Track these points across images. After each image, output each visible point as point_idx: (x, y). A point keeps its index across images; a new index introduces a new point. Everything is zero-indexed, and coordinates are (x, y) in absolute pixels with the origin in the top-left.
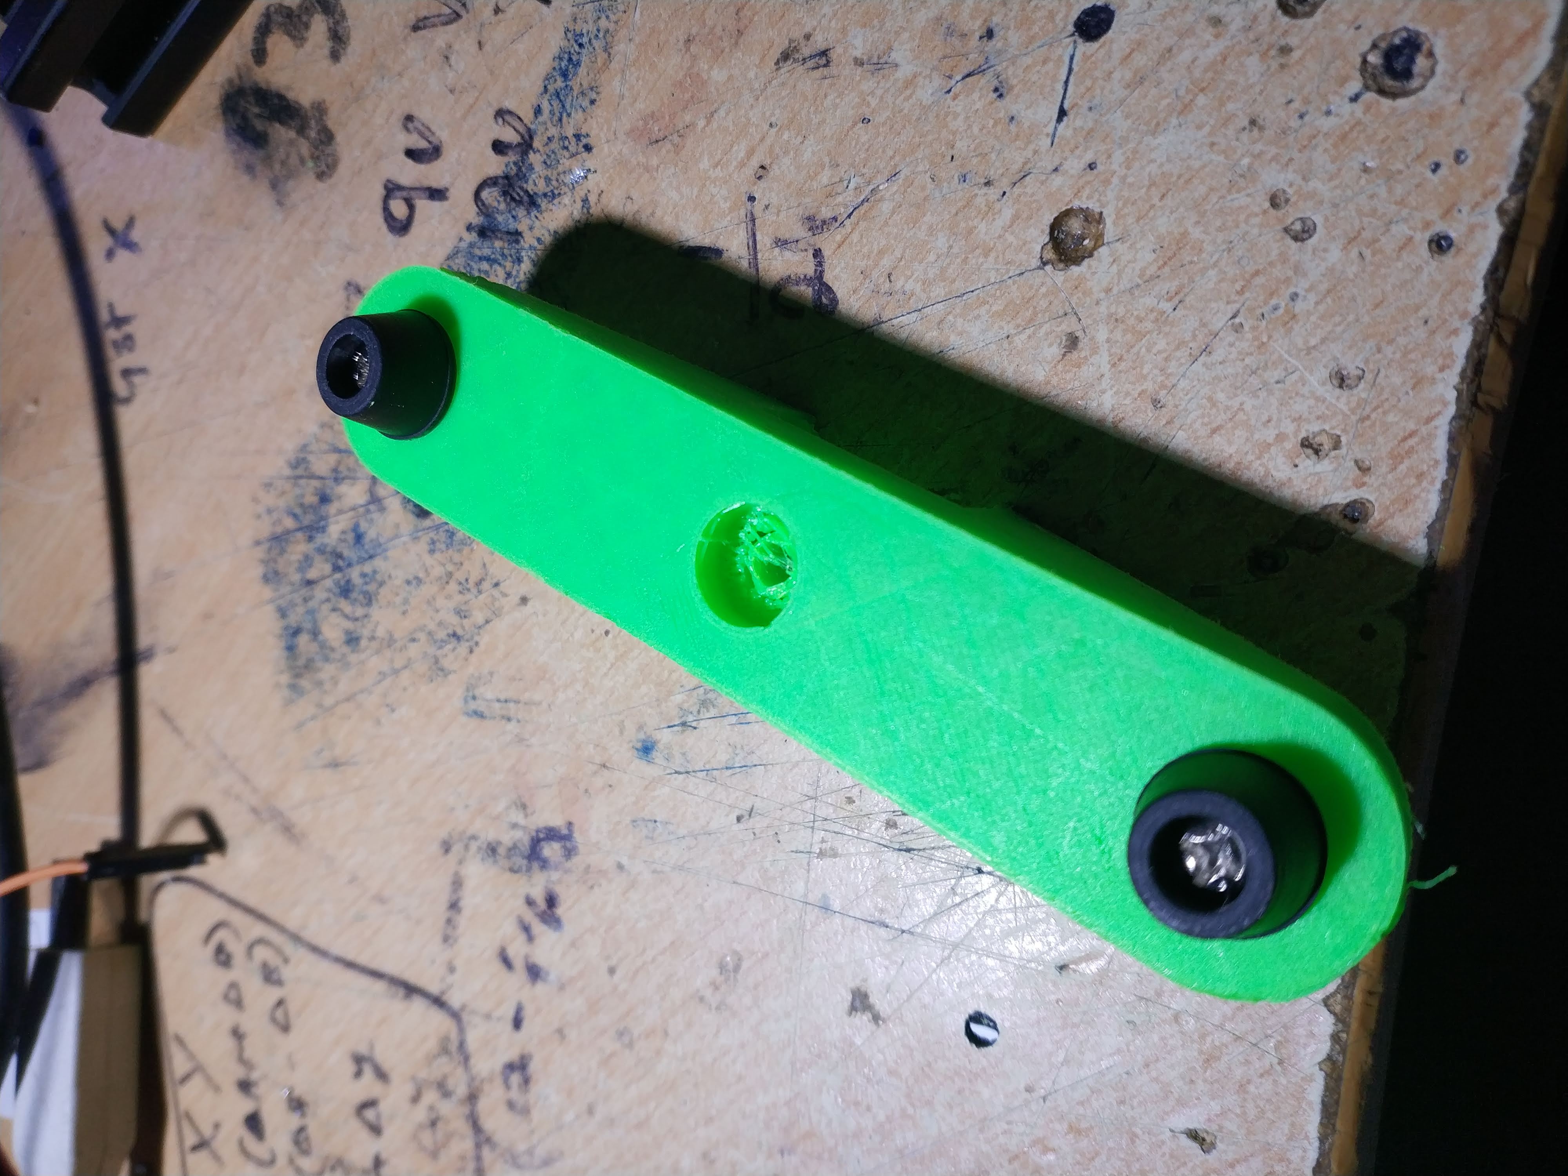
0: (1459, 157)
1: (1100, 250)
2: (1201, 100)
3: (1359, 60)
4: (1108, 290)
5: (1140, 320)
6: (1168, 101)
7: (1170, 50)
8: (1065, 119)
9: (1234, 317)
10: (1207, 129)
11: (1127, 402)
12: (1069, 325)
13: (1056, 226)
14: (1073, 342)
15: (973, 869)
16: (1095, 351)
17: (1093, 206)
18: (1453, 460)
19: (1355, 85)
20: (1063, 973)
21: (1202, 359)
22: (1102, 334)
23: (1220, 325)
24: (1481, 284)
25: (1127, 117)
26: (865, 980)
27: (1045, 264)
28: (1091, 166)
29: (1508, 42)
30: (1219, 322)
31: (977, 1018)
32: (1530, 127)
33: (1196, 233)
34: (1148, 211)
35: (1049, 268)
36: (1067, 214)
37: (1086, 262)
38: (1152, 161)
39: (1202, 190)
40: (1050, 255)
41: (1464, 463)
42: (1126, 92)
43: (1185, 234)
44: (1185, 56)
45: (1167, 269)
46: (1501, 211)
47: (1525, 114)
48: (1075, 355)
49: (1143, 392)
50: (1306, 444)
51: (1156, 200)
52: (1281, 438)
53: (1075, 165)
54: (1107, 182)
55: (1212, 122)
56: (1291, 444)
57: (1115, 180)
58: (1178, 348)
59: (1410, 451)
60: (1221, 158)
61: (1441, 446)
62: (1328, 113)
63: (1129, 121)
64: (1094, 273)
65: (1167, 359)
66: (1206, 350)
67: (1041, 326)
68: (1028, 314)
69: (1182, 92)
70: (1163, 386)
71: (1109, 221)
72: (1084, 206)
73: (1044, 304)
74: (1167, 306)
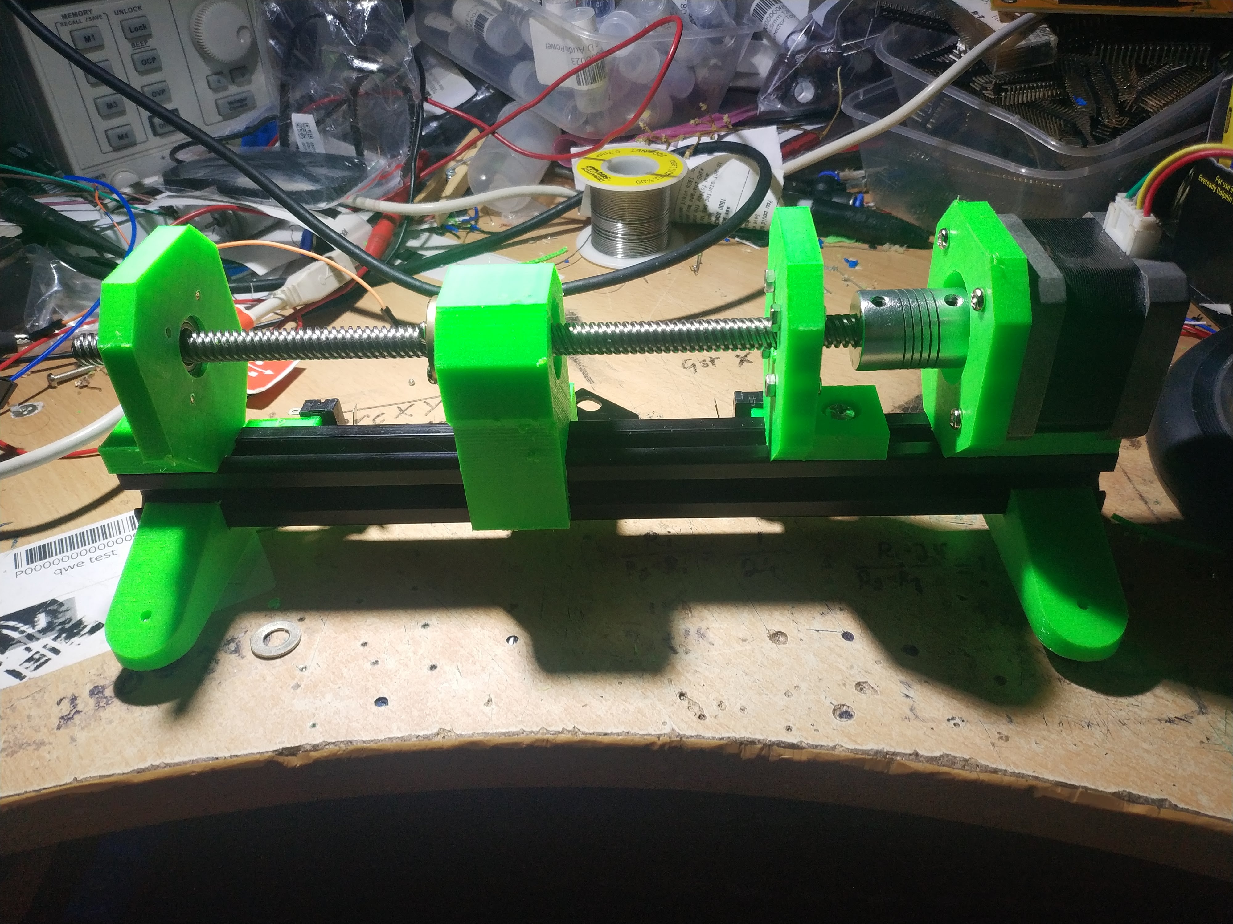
0: (817, 730)
1: (775, 645)
2: (826, 666)
3: (844, 703)
4: (762, 648)
6: (825, 657)
7: (841, 656)
9: (758, 680)
10: (817, 668)
12: (750, 639)
13: (782, 633)
14: (744, 640)
16: (743, 646)
18: (722, 739)
19: (835, 703)
22: (748, 647)
24: (778, 739)
25: (818, 647)
28: (801, 640)
29: (853, 738)
30: (756, 677)
32: (828, 746)
33: (784, 668)
34: (789, 656)
35: (768, 632)
36: (786, 636)
37: (771, 642)
39: (798, 668)
40: (772, 632)
41: (722, 742)
42: (826, 647)
45: (771, 662)
46: (801, 742)
47: (831, 744)
48: (740, 641)
49: (731, 659)
50: (721, 703)
51: (793, 657)
52: (722, 695)
54: (797, 644)
55: (820, 669)
56: (720, 698)
57: (798, 646)
58: (747, 667)
59: (723, 728)
60: (808, 672)
61: (726, 735)
62: (826, 697)
64: (768, 644)
69: (828, 661)
70: (734, 664)
71: (785, 646)
73: (757, 634)
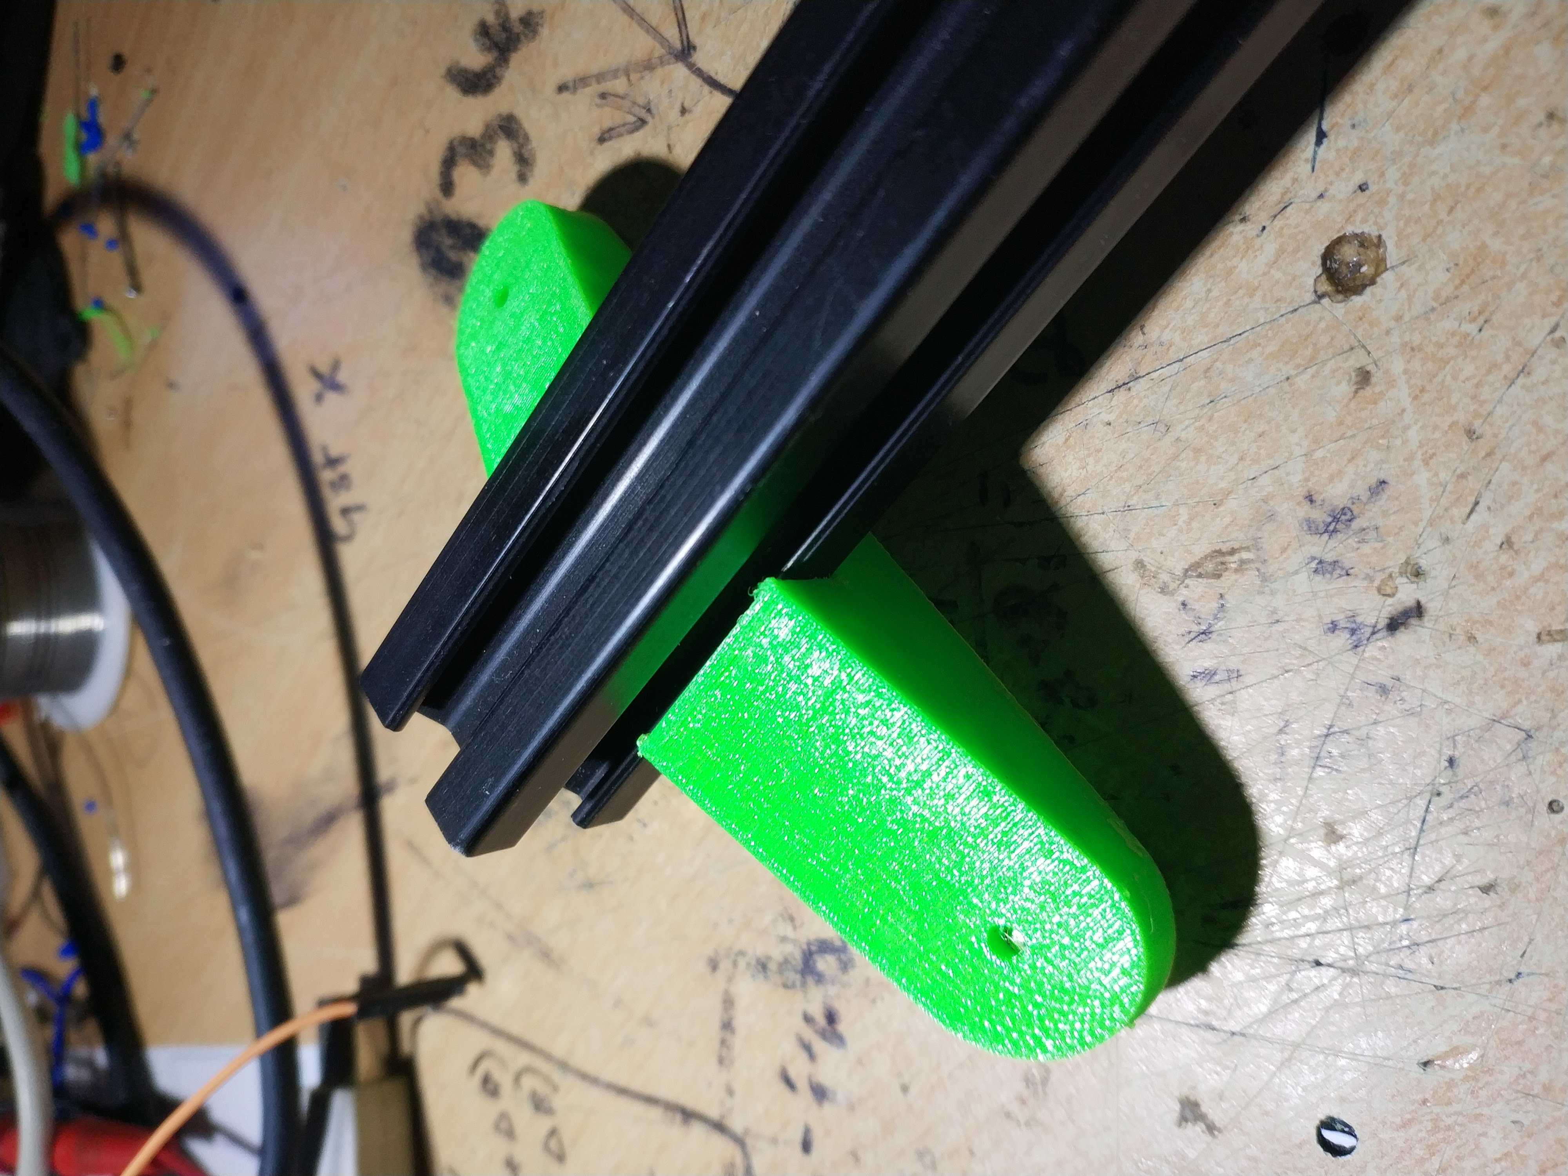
1: (1384, 275)
2: (1485, 100)
4: (1398, 318)
5: (1440, 346)
6: (1444, 106)
7: (1440, 51)
8: (1325, 141)
9: (1553, 330)
10: (1495, 131)
11: (1437, 435)
12: (1359, 359)
13: (1328, 256)
14: (1364, 377)
15: (1309, 962)
16: (1391, 383)
17: (1369, 229)
20: (1428, 1069)
21: (1521, 381)
22: (1397, 365)
23: (1536, 342)
25: (1398, 129)
26: (1194, 1088)
27: (1320, 297)
28: (1362, 188)
30: (1537, 338)
31: (1329, 1124)
33: (1496, 245)
34: (1436, 228)
35: (1326, 301)
36: (1339, 241)
37: (1369, 291)
38: (1434, 173)
39: (1498, 197)
40: (1325, 287)
42: (1395, 103)
43: (1483, 247)
44: (1461, 54)
45: (1466, 288)
48: (1368, 391)
49: (1453, 424)
51: (1443, 215)
53: (1343, 188)
54: (1382, 202)
55: (1500, 122)
57: (1392, 200)
58: (1489, 372)
60: (1516, 160)
63: (1401, 134)
64: (1380, 301)
65: (1477, 386)
66: (1524, 370)
67: (1324, 363)
68: (1309, 352)
69: (1460, 94)
70: (1477, 415)
71: (1390, 244)
72: (1358, 231)
73: (1324, 340)
74: (1472, 328)
